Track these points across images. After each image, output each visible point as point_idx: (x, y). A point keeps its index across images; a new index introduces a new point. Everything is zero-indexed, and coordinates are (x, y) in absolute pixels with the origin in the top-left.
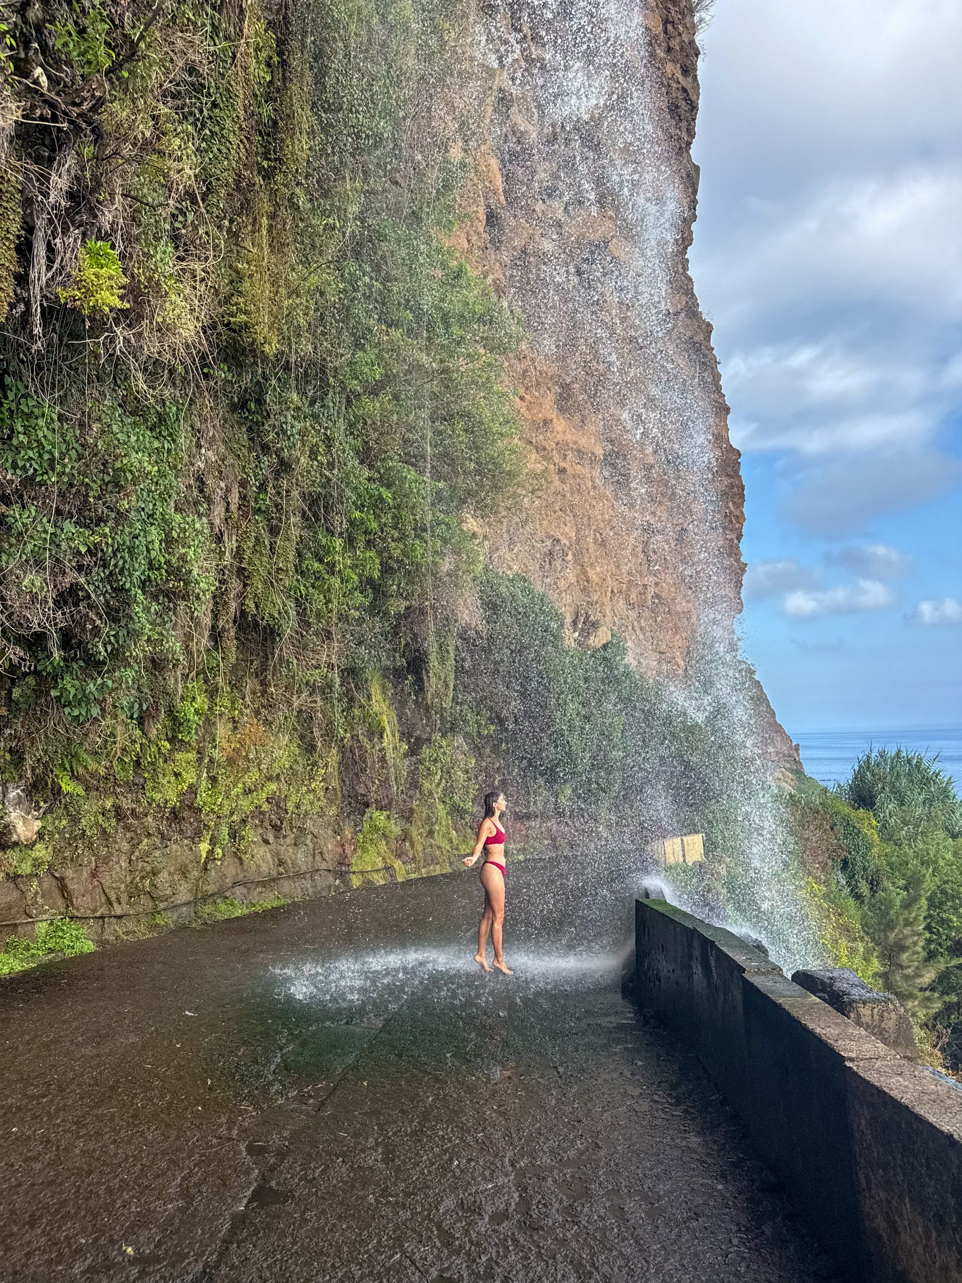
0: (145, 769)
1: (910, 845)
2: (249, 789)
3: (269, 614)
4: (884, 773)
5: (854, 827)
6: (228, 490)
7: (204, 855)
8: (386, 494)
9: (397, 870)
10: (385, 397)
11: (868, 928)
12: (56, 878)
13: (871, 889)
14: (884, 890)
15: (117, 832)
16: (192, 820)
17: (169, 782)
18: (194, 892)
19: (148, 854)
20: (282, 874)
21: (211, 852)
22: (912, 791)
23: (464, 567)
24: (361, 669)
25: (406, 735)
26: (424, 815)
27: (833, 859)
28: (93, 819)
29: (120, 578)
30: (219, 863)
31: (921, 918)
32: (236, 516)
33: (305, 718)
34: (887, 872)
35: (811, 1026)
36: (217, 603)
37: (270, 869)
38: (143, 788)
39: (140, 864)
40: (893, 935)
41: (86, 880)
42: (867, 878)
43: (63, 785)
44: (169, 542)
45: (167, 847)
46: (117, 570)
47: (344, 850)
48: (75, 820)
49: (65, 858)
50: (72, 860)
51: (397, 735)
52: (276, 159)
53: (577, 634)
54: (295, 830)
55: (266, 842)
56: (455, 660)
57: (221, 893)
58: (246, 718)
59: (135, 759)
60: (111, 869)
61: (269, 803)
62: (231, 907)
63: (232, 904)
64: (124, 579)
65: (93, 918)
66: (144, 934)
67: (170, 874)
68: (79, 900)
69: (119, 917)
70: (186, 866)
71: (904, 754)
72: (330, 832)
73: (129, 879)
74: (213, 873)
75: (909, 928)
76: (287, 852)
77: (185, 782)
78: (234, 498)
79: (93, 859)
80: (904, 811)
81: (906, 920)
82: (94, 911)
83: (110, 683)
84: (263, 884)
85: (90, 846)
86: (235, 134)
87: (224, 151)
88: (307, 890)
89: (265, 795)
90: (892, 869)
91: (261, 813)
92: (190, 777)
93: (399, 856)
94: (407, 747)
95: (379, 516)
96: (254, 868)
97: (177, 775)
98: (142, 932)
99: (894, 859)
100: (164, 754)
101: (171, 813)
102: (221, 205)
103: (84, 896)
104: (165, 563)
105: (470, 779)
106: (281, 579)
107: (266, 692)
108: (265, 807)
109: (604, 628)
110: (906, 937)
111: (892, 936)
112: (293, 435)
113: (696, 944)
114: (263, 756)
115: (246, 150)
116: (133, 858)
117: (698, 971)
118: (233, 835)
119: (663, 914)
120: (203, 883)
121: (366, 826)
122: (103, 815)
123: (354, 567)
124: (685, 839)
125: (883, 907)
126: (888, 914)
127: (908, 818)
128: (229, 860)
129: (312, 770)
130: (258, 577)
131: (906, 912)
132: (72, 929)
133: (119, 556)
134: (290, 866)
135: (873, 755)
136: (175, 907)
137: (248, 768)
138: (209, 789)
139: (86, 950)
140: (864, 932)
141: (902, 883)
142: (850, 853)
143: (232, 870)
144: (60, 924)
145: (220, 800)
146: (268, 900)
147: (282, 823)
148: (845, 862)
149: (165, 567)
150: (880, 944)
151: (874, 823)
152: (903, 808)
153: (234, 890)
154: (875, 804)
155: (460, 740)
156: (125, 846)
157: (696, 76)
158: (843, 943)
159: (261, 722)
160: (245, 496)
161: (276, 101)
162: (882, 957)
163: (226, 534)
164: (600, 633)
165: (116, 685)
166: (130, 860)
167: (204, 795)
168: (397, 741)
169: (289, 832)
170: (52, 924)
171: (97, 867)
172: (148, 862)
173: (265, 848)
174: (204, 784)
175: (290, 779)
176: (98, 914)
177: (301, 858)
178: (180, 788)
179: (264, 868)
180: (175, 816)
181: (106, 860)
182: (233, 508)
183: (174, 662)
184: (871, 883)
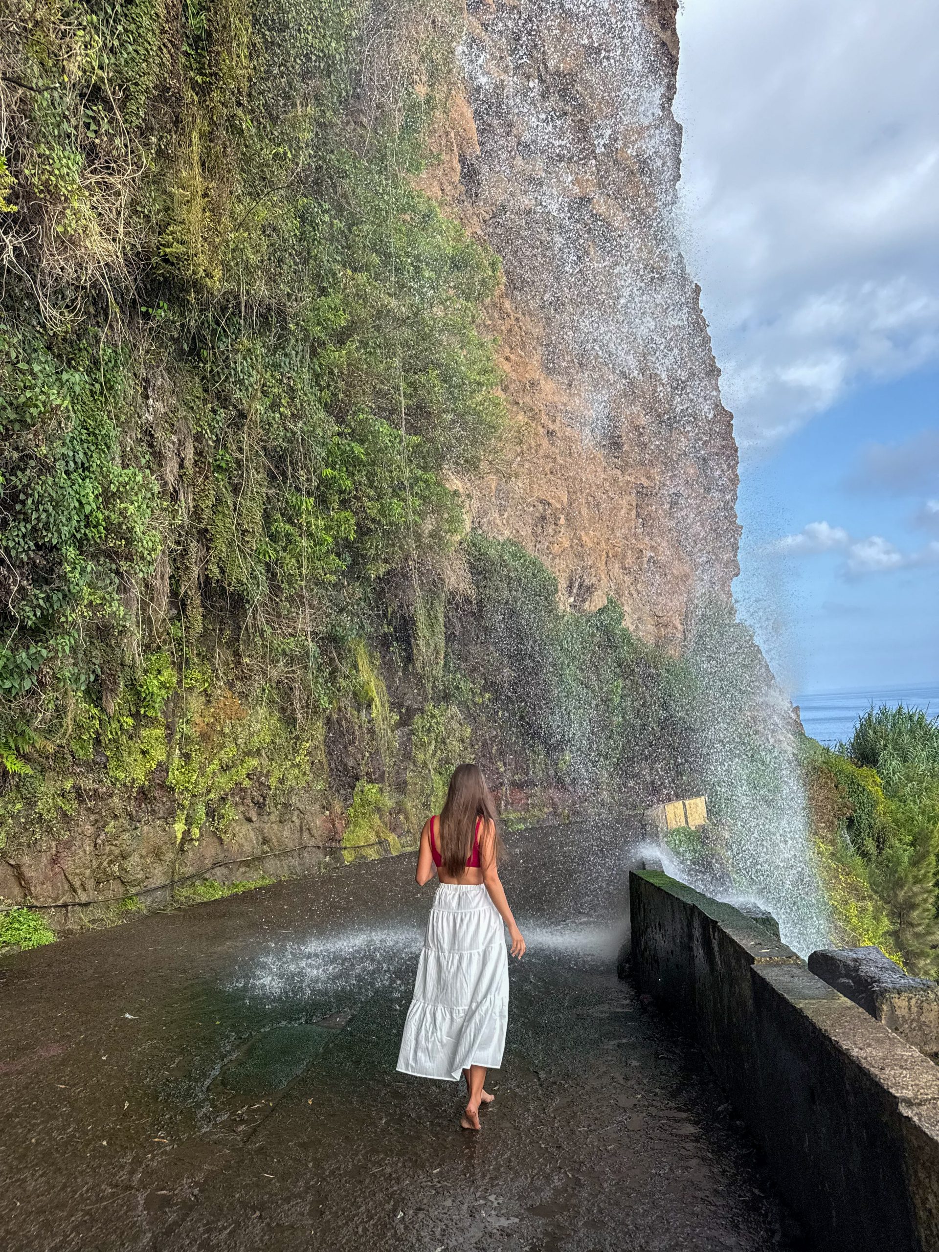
0: (106, 747)
1: (915, 802)
2: (227, 766)
3: (237, 579)
4: (886, 731)
5: (859, 785)
6: (181, 443)
7: (179, 836)
8: (358, 449)
9: (392, 843)
10: (352, 345)
11: (877, 886)
12: (12, 866)
13: (878, 846)
14: (891, 847)
15: (79, 814)
16: (165, 799)
17: (135, 760)
18: (170, 874)
19: (116, 837)
20: (268, 852)
21: (186, 833)
22: (914, 747)
23: (446, 526)
24: (344, 637)
25: (396, 705)
26: (418, 787)
27: (839, 818)
28: (50, 801)
29: (45, 534)
30: (197, 844)
31: (930, 874)
32: (191, 472)
33: (285, 690)
34: (894, 829)
35: (845, 1045)
36: (178, 568)
37: (253, 848)
38: (105, 767)
39: (108, 848)
40: (903, 893)
41: (46, 866)
42: (873, 836)
43: (8, 765)
44: (108, 498)
45: (136, 828)
46: (41, 525)
47: (334, 825)
48: (30, 804)
49: (20, 844)
50: (29, 846)
51: (387, 705)
52: (211, 75)
53: (572, 599)
54: (279, 807)
55: (249, 820)
56: (445, 626)
57: (199, 876)
58: (219, 691)
59: (94, 736)
60: (74, 854)
61: (250, 779)
62: (211, 890)
63: (212, 886)
64: (50, 535)
65: (54, 907)
66: (113, 922)
67: (142, 857)
68: (38, 888)
69: (86, 905)
70: (160, 848)
71: (905, 711)
72: (317, 806)
73: (95, 864)
74: (190, 854)
75: (919, 885)
76: (272, 829)
77: (153, 759)
78: (189, 453)
79: (54, 844)
80: (908, 767)
81: (915, 877)
82: (56, 899)
83: (44, 652)
84: (246, 863)
85: (49, 830)
86: (154, 33)
87: (142, 52)
88: (294, 868)
89: (244, 772)
90: (898, 826)
91: (241, 790)
92: (159, 754)
93: (393, 830)
94: (398, 718)
95: (353, 474)
96: (236, 847)
97: (144, 753)
98: (111, 919)
99: (899, 816)
100: (127, 731)
101: (138, 793)
102: (142, 114)
103: (43, 884)
104: (104, 520)
105: (466, 749)
106: (248, 542)
107: (239, 663)
108: (247, 783)
109: (599, 593)
110: (915, 895)
111: (901, 894)
112: (251, 385)
113: (696, 923)
114: (239, 730)
115: (171, 55)
116: (99, 841)
117: (699, 952)
118: (211, 813)
119: (659, 888)
120: (181, 865)
121: (357, 800)
122: (63, 796)
123: (327, 528)
124: (687, 802)
125: (890, 865)
126: (896, 871)
127: (911, 774)
128: (207, 840)
129: (296, 743)
130: (221, 540)
131: (915, 869)
132: (31, 920)
133: (41, 508)
134: (276, 844)
135: (874, 712)
136: (148, 892)
137: (224, 743)
138: (183, 767)
139: (44, 942)
140: (873, 890)
141: (908, 839)
142: (855, 811)
143: (211, 851)
144: (16, 914)
145: (195, 777)
146: (253, 880)
147: (265, 800)
148: (851, 821)
149: (104, 523)
150: (889, 902)
151: (878, 780)
152: (906, 764)
153: (214, 872)
154: (878, 761)
155: (454, 709)
156: (89, 829)
157: (675, 29)
158: (853, 903)
159: (237, 694)
160: (202, 452)
161: (209, 10)
162: (892, 915)
163: (182, 493)
164: (595, 597)
165: (52, 654)
166: (96, 844)
167: (176, 773)
168: (388, 711)
169: (273, 809)
170: (7, 915)
171: (58, 852)
172: (116, 845)
173: (249, 826)
174: (176, 760)
175: (272, 754)
176: (60, 903)
177: (287, 835)
178: (148, 765)
179: (247, 848)
180: (144, 795)
181: (68, 845)
182: (188, 463)
183: (121, 628)
184: (878, 841)
